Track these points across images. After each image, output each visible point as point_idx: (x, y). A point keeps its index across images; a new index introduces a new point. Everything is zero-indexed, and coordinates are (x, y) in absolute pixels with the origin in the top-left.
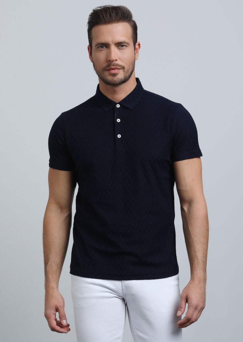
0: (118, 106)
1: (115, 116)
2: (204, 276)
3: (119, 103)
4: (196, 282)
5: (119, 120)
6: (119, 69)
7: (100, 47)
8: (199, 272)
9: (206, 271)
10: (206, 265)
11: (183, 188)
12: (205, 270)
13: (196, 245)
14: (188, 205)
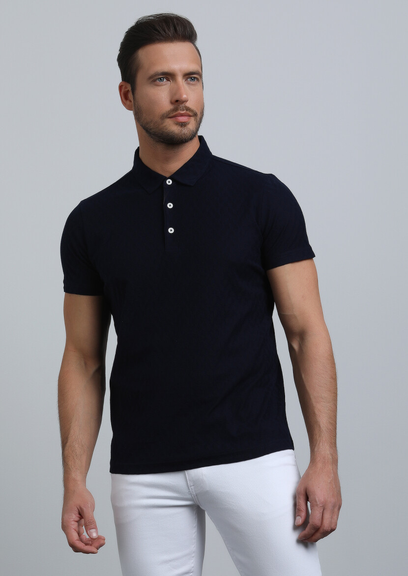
0: (169, 182)
1: (165, 198)
2: (332, 455)
3: (170, 178)
4: (320, 465)
5: (170, 206)
6: (190, 116)
7: (157, 79)
8: (324, 448)
9: (336, 447)
10: (335, 436)
11: (288, 313)
12: (334, 444)
13: (314, 404)
14: (298, 339)
